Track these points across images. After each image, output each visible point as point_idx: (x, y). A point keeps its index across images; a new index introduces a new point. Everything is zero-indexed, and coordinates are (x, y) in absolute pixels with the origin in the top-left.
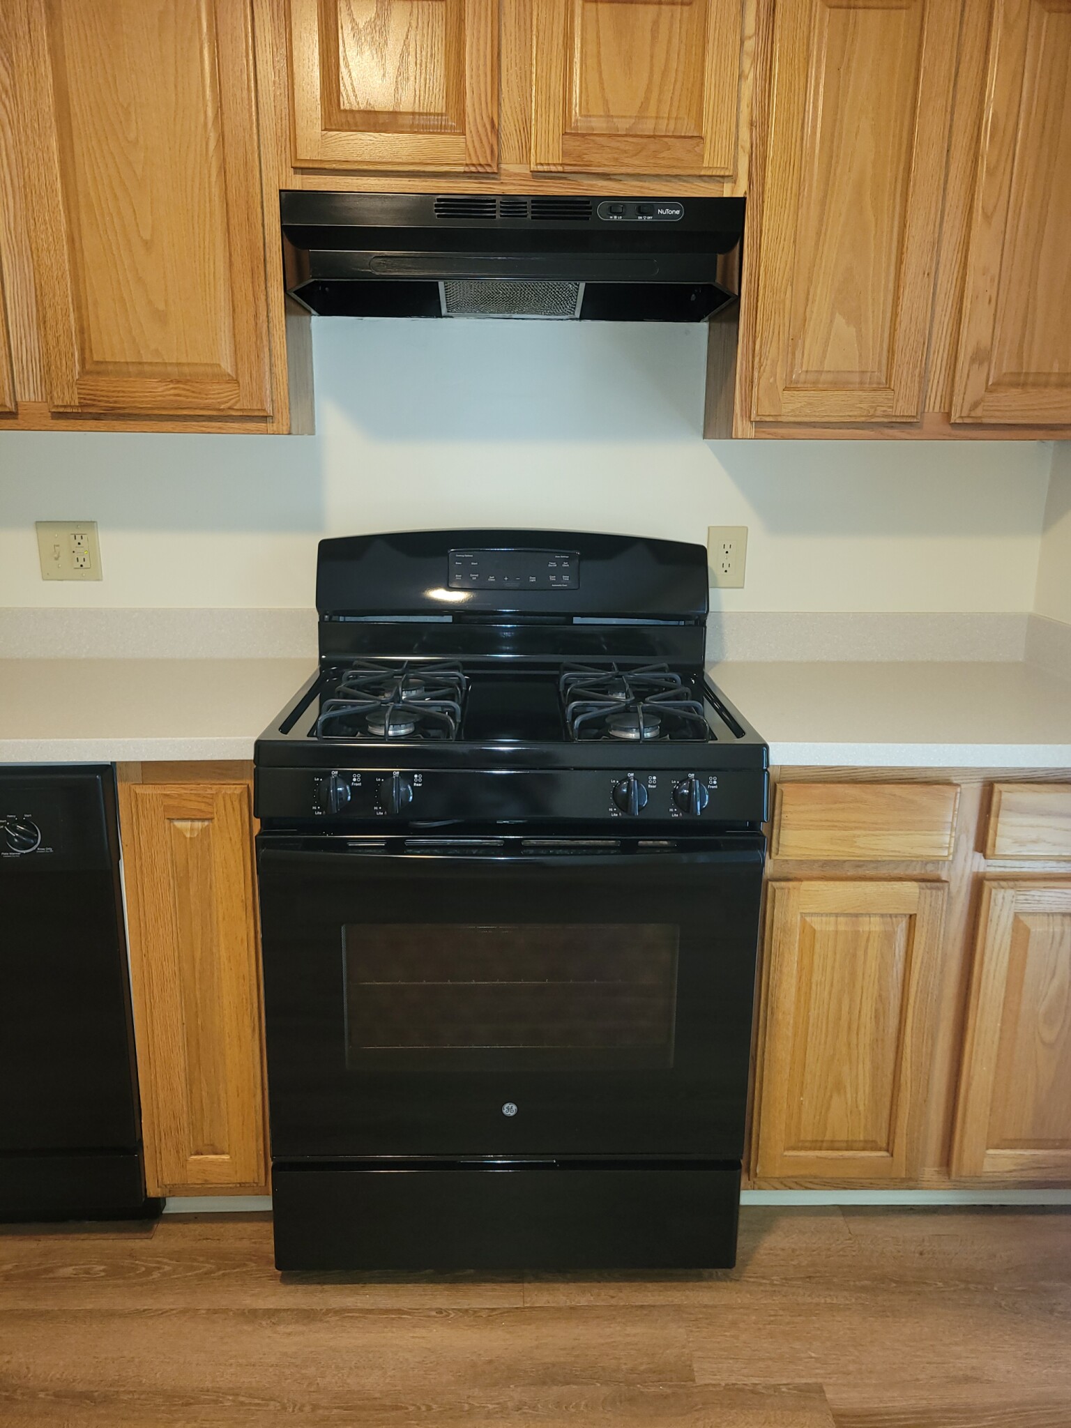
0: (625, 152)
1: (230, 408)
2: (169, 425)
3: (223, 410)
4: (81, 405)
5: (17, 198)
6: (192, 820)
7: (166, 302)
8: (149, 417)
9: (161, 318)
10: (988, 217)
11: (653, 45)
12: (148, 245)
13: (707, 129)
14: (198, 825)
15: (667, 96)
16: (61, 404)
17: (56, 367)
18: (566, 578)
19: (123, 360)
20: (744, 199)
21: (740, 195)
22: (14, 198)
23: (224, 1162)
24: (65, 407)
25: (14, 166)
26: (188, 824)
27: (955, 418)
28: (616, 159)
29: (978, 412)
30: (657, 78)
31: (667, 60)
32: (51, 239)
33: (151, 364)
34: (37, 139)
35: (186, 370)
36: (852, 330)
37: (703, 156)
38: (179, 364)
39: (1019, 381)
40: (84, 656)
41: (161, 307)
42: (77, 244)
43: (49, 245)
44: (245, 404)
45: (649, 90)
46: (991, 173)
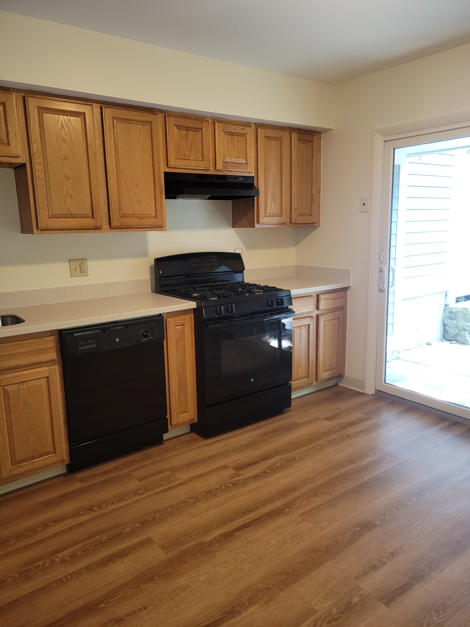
0: (234, 166)
1: (155, 225)
2: (139, 230)
3: (153, 225)
4: (120, 226)
5: (102, 172)
6: (180, 326)
7: (141, 199)
8: (134, 228)
9: (140, 203)
10: (295, 182)
11: (238, 145)
12: (137, 185)
13: (248, 162)
14: (181, 327)
15: (241, 155)
16: (115, 225)
17: (114, 216)
18: (216, 263)
19: (130, 213)
20: (254, 177)
21: (253, 176)
22: (101, 172)
23: (187, 415)
24: (116, 226)
25: (101, 164)
26: (179, 327)
27: (292, 223)
28: (233, 168)
29: (296, 221)
30: (239, 151)
31: (241, 148)
32: (114, 183)
33: (137, 214)
34: (111, 158)
35: (145, 215)
36: (275, 204)
37: (248, 168)
38: (143, 214)
39: (302, 215)
40: (85, 299)
41: (140, 200)
42: (119, 184)
43: (113, 184)
44: (158, 224)
45: (238, 154)
46: (294, 173)
